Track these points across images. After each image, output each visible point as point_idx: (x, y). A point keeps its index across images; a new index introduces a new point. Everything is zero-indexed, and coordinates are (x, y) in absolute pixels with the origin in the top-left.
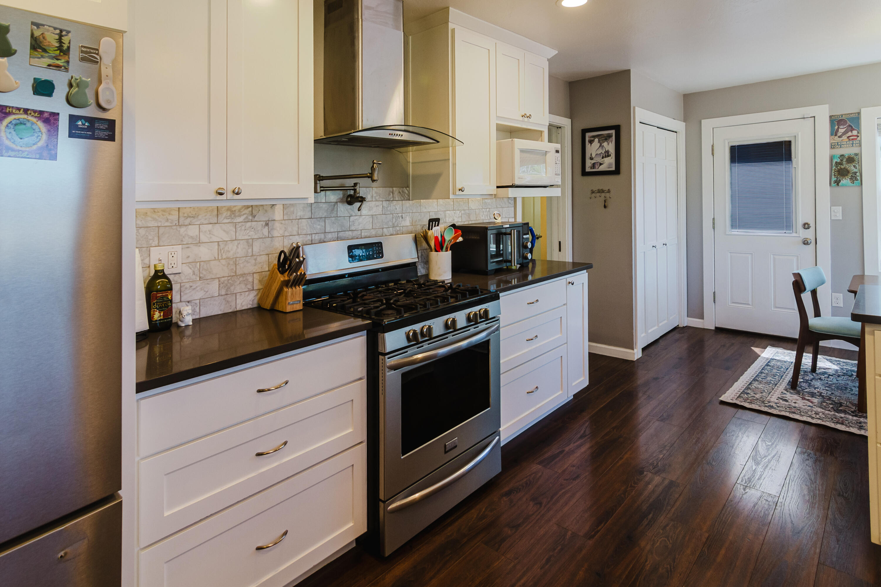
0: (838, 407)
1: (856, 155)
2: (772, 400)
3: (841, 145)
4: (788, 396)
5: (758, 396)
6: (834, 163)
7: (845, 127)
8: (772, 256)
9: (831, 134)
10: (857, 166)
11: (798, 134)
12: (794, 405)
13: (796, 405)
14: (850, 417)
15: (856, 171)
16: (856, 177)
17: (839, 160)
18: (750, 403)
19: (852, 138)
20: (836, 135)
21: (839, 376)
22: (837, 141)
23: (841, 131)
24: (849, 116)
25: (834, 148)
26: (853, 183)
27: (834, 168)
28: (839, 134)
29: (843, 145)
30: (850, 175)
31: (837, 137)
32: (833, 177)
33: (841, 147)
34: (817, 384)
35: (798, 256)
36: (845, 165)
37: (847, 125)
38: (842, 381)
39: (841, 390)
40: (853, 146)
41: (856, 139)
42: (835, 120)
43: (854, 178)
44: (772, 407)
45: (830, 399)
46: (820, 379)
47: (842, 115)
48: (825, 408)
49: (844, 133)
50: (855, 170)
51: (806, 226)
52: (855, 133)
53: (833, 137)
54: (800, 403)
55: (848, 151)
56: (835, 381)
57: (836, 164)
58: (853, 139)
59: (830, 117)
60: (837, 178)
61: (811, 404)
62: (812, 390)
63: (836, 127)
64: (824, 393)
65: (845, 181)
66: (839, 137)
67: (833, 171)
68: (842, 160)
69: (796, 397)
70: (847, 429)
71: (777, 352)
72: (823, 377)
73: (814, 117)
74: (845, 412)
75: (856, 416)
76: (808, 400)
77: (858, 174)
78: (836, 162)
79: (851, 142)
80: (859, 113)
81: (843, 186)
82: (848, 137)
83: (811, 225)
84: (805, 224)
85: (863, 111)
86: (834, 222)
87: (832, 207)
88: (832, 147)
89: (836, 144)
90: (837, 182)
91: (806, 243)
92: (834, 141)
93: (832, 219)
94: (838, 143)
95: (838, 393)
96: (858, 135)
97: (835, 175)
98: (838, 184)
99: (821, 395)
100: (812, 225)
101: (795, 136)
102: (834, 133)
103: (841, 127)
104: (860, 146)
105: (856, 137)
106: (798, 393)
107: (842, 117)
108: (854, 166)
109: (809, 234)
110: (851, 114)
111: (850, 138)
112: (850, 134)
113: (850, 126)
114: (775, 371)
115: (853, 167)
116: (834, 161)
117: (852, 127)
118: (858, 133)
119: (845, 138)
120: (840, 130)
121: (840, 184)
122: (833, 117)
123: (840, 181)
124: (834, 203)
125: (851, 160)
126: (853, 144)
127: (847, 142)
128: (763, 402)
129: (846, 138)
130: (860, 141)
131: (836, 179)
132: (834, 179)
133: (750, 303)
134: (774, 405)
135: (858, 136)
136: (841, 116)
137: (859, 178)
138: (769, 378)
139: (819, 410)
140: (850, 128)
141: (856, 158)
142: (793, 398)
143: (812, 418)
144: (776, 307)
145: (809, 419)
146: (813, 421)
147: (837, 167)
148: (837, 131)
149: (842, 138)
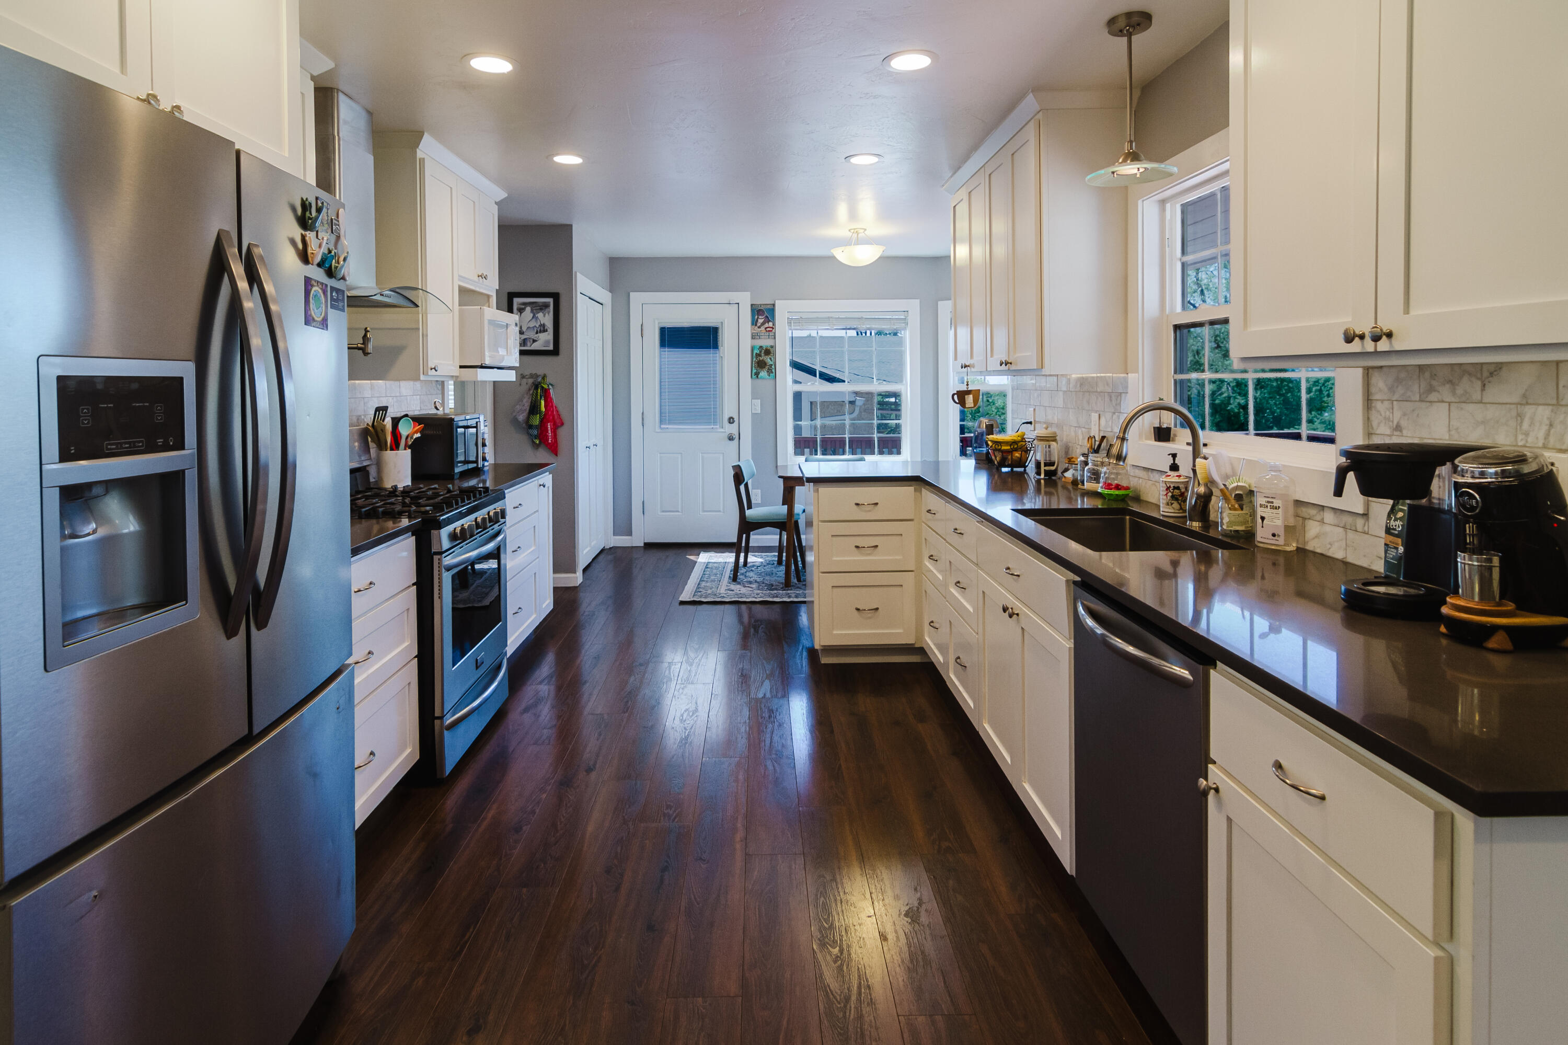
0: (771, 587)
1: (772, 347)
2: (722, 591)
4: (733, 587)
5: (709, 591)
6: (754, 355)
7: (763, 317)
9: (752, 324)
10: (773, 357)
11: (725, 321)
12: (739, 592)
13: (741, 592)
14: (781, 592)
17: (758, 352)
18: (706, 597)
19: (769, 328)
21: (763, 566)
23: (760, 321)
26: (770, 375)
27: (754, 359)
30: (767, 367)
31: (756, 327)
32: (754, 368)
34: (752, 574)
35: (724, 454)
36: (763, 357)
37: (765, 315)
38: (768, 569)
39: (769, 576)
41: (771, 331)
42: (755, 310)
43: (770, 370)
44: (723, 596)
45: (763, 583)
46: (753, 570)
48: (762, 589)
49: (763, 324)
50: (771, 362)
51: (731, 420)
52: (771, 324)
53: (753, 327)
54: (744, 590)
55: (766, 343)
56: (762, 571)
57: (757, 356)
58: (769, 331)
60: (757, 370)
61: (751, 589)
62: (749, 579)
63: (756, 317)
64: (758, 580)
65: (763, 374)
66: (759, 327)
67: (754, 363)
68: (760, 352)
69: (738, 586)
70: (781, 600)
71: (711, 556)
73: (738, 303)
74: (776, 589)
75: (784, 590)
76: (748, 587)
77: (773, 365)
78: (756, 354)
79: (768, 334)
80: (774, 305)
81: (762, 378)
82: (765, 328)
84: (730, 418)
85: (778, 303)
86: (754, 415)
87: (752, 401)
88: (753, 337)
90: (757, 374)
91: (731, 438)
93: (753, 412)
95: (767, 578)
96: (773, 326)
98: (757, 377)
99: (756, 582)
100: (736, 419)
101: (722, 323)
102: (754, 323)
103: (760, 317)
104: (775, 338)
106: (739, 583)
107: (761, 307)
108: (770, 359)
109: (733, 429)
110: (768, 305)
111: (767, 329)
112: (767, 325)
113: (767, 317)
114: (715, 571)
116: (755, 352)
118: (773, 324)
119: (763, 328)
121: (759, 376)
123: (759, 372)
124: (754, 396)
125: (768, 352)
128: (717, 594)
130: (775, 333)
132: (754, 371)
133: (680, 509)
134: (725, 594)
135: (773, 328)
137: (773, 369)
138: (713, 578)
139: (759, 591)
140: (767, 320)
141: (772, 350)
142: (736, 588)
143: (756, 598)
144: (704, 511)
145: (754, 600)
146: (758, 600)
147: (756, 358)
148: (757, 321)
149: (760, 329)
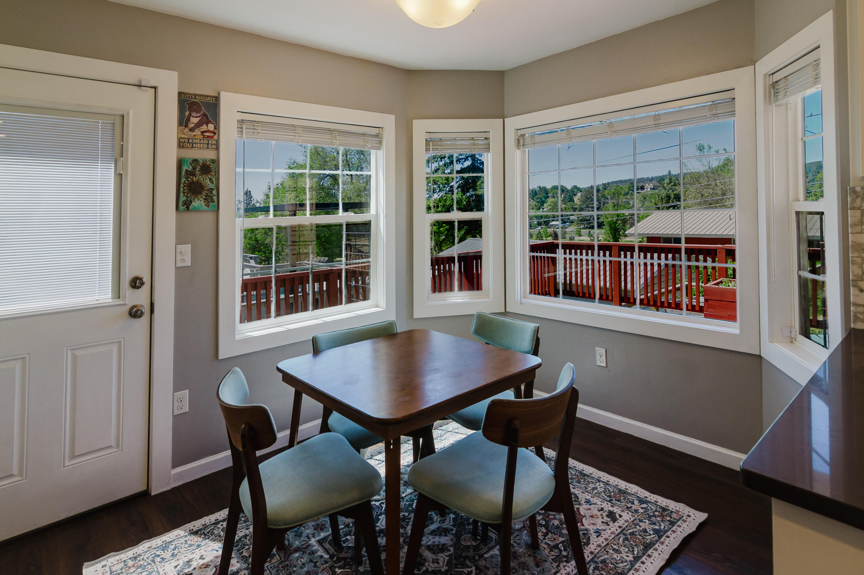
1: (213, 161)
3: (193, 144)
6: (183, 173)
7: (198, 115)
8: (69, 352)
9: (180, 124)
10: (214, 179)
11: (128, 113)
15: (213, 187)
16: (212, 197)
17: (190, 168)
19: (208, 134)
20: (186, 126)
22: (187, 137)
23: (194, 120)
24: (204, 100)
25: (183, 147)
26: (208, 207)
27: (183, 180)
28: (191, 125)
29: (195, 143)
30: (204, 194)
31: (187, 130)
32: (182, 195)
33: (192, 147)
35: (120, 342)
36: (199, 177)
37: (202, 112)
40: (208, 148)
41: (212, 137)
42: (186, 101)
43: (208, 199)
47: (196, 95)
49: (198, 125)
50: (211, 186)
51: (137, 283)
52: (211, 127)
53: (182, 128)
55: (202, 155)
57: (187, 174)
58: (208, 137)
59: (180, 94)
60: (187, 197)
63: (187, 113)
65: (198, 203)
66: (192, 130)
67: (182, 185)
68: (194, 168)
73: (155, 88)
77: (214, 192)
78: (187, 170)
79: (206, 141)
80: (217, 98)
81: (197, 210)
82: (203, 132)
83: (144, 280)
84: (135, 279)
85: (223, 95)
86: (180, 271)
87: (177, 246)
88: (181, 144)
89: (186, 141)
90: (187, 204)
91: (135, 314)
92: (183, 136)
93: (178, 265)
94: (188, 139)
96: (216, 131)
97: (184, 193)
98: (188, 208)
100: (147, 279)
101: (123, 116)
102: (183, 122)
103: (194, 114)
104: (217, 149)
105: (212, 134)
107: (195, 98)
108: (210, 180)
109: (141, 298)
110: (208, 96)
111: (205, 134)
112: (204, 128)
113: (205, 115)
115: (208, 180)
116: (185, 168)
117: (207, 117)
118: (215, 128)
119: (197, 132)
120: (192, 118)
121: (191, 207)
122: (183, 96)
123: (191, 202)
124: (180, 240)
125: (205, 169)
126: (208, 144)
127: (201, 140)
129: (200, 133)
130: (218, 141)
131: (185, 198)
132: (182, 199)
133: (15, 471)
135: (215, 134)
136: (193, 97)
137: (215, 198)
140: (205, 119)
141: (213, 166)
144: (73, 456)
147: (187, 178)
148: (188, 120)
149: (194, 133)
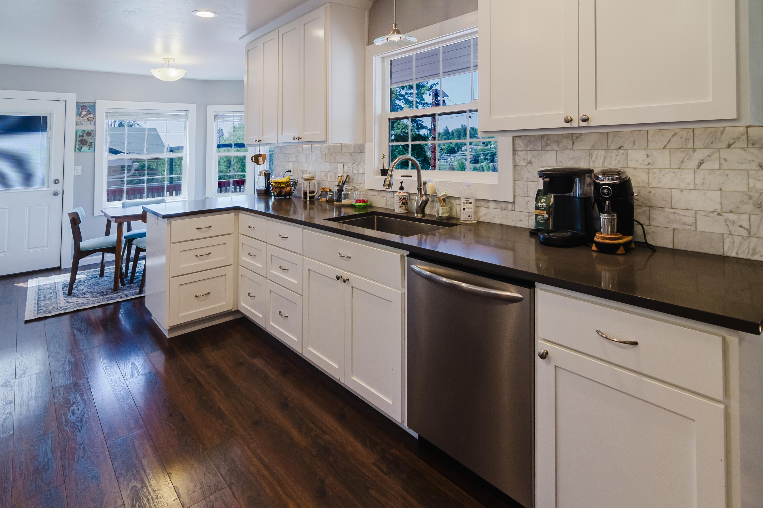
0: (102, 293)
1: (92, 131)
2: (62, 306)
3: (83, 123)
4: (70, 299)
5: (51, 307)
6: (78, 136)
7: (86, 111)
8: (28, 208)
9: (77, 115)
10: (93, 138)
11: (53, 112)
12: (77, 302)
13: (79, 302)
14: (112, 295)
15: (92, 142)
16: (92, 146)
17: (81, 134)
18: (49, 313)
20: (80, 116)
21: (90, 280)
22: (80, 120)
23: (84, 113)
24: (89, 104)
25: (78, 125)
26: (90, 150)
27: (78, 139)
28: (82, 116)
29: (84, 123)
30: (88, 144)
31: (80, 118)
32: (77, 145)
33: (83, 125)
34: (81, 287)
35: (49, 205)
36: (85, 138)
37: (87, 110)
38: (94, 281)
39: (97, 285)
40: (90, 125)
41: (92, 120)
42: (80, 105)
43: (90, 147)
44: (66, 309)
45: (95, 292)
46: (80, 285)
47: (84, 103)
48: (96, 297)
49: (86, 115)
50: (91, 141)
51: (56, 182)
52: (92, 116)
53: (78, 117)
54: (81, 301)
55: (88, 128)
56: (90, 283)
57: (80, 136)
58: (90, 120)
59: (77, 102)
60: (80, 146)
61: (87, 298)
62: (81, 292)
63: (80, 110)
64: (89, 290)
65: (85, 149)
66: (82, 118)
67: (77, 141)
68: (83, 134)
69: (75, 298)
70: (115, 301)
71: (39, 281)
72: (81, 283)
73: (66, 101)
74: (108, 294)
75: (114, 294)
76: (83, 297)
77: (93, 144)
78: (80, 135)
80: (95, 103)
81: (84, 152)
82: (88, 118)
83: (60, 181)
84: (55, 180)
85: (97, 101)
86: (76, 177)
87: (75, 167)
88: (77, 124)
89: (80, 122)
90: (80, 149)
91: (56, 194)
92: (79, 120)
93: (75, 175)
94: (81, 122)
95: (96, 287)
96: (94, 117)
97: (78, 144)
98: (80, 151)
99: (88, 292)
100: (61, 181)
101: (51, 114)
102: (78, 114)
103: (84, 111)
104: (95, 125)
105: (93, 119)
106: (74, 296)
107: (84, 104)
108: (91, 138)
109: (58, 188)
111: (89, 119)
112: (89, 116)
113: (89, 111)
114: (48, 291)
115: (90, 139)
116: (79, 134)
117: (90, 112)
118: (94, 116)
119: (85, 118)
120: (82, 113)
122: (78, 103)
123: (82, 148)
124: (76, 164)
125: (89, 134)
126: (90, 123)
127: (87, 121)
128: (57, 309)
129: (86, 119)
130: (95, 122)
131: (79, 147)
132: (78, 147)
133: (6, 251)
134: (66, 308)
135: (94, 118)
136: (83, 103)
137: (93, 146)
138: (48, 296)
139: (94, 299)
140: (89, 112)
141: (92, 133)
142: (73, 299)
143: (94, 304)
144: (29, 248)
145: (93, 305)
146: (96, 305)
147: (80, 138)
148: (81, 113)
149: (83, 119)
